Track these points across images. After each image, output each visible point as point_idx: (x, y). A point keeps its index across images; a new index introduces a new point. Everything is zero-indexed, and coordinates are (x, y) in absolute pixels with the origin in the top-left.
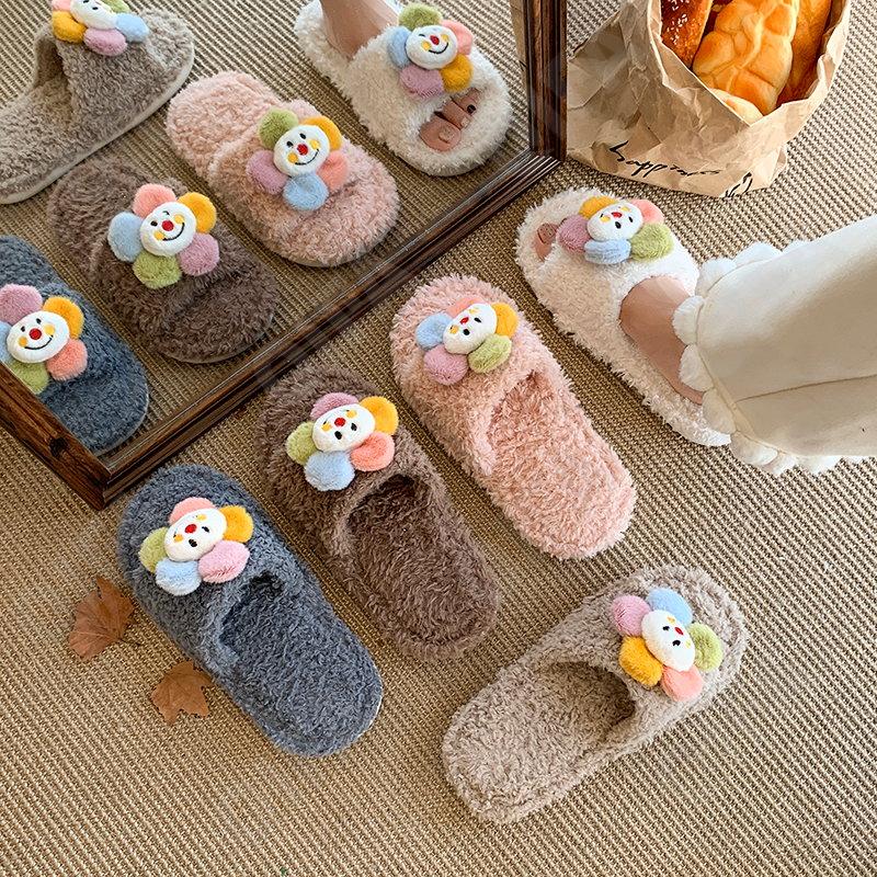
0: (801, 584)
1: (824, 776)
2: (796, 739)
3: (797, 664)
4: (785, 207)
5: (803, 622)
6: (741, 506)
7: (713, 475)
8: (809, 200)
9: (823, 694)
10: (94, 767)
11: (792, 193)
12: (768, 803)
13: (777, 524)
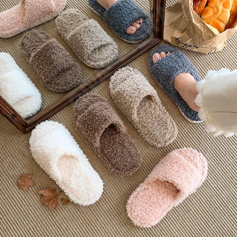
0: (223, 165)
1: (226, 220)
2: (219, 209)
3: (220, 188)
4: (225, 56)
5: (223, 176)
6: (207, 142)
7: (200, 133)
8: (232, 55)
9: (227, 196)
10: (20, 207)
11: (227, 52)
12: (210, 226)
13: (217, 147)
